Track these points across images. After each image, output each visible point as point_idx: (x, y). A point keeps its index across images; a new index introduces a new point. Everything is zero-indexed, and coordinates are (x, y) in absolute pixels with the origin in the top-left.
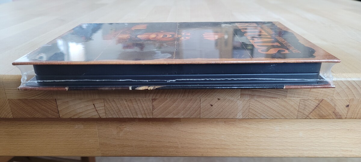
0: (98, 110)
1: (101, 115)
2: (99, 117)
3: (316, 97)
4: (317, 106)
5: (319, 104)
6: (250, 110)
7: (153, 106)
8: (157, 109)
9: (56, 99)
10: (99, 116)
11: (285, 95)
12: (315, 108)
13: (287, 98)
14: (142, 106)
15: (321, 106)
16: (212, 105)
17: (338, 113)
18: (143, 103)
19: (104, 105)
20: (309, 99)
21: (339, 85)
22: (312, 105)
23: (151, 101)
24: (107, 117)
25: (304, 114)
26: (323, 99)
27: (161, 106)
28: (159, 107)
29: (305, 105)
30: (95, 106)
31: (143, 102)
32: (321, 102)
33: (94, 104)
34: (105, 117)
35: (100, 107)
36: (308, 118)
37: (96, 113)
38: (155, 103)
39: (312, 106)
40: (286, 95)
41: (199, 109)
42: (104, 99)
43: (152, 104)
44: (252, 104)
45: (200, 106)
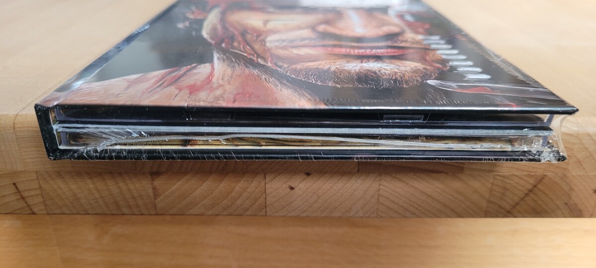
0: (26, 197)
1: (35, 209)
2: (30, 212)
3: (530, 170)
4: (530, 191)
5: (535, 186)
6: (382, 200)
7: (154, 189)
8: (165, 194)
10: (31, 209)
12: (527, 195)
13: (465, 173)
14: (129, 190)
15: (540, 190)
16: (292, 188)
17: (576, 205)
18: (130, 182)
19: (38, 187)
20: (513, 175)
21: (583, 144)
22: (520, 188)
23: (149, 177)
24: (49, 213)
25: (500, 207)
26: (545, 175)
27: (173, 188)
28: (169, 191)
29: (506, 188)
30: (18, 186)
31: (131, 180)
32: (541, 180)
33: (14, 184)
34: (44, 212)
35: (30, 190)
36: (509, 215)
37: (22, 204)
38: (158, 183)
39: (520, 190)
40: (462, 165)
41: (264, 195)
42: (37, 172)
43: (152, 184)
44: (385, 186)
45: (265, 190)
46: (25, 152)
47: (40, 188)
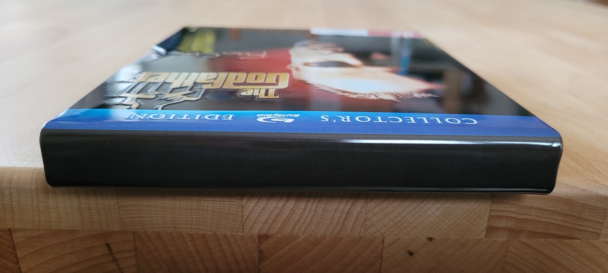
0: (118, 259)
6: (507, 267)
7: (259, 253)
8: (271, 259)
9: (10, 229)
10: (122, 272)
11: (595, 231)
13: (600, 240)
14: (233, 253)
16: (411, 254)
18: (235, 244)
19: (133, 248)
23: (257, 239)
30: (111, 247)
31: (236, 242)
33: (108, 245)
35: (123, 251)
37: (112, 267)
38: (264, 246)
40: (598, 231)
41: (380, 261)
42: (134, 233)
43: (259, 247)
44: (512, 252)
45: (382, 255)
46: (124, 211)
47: (136, 249)
